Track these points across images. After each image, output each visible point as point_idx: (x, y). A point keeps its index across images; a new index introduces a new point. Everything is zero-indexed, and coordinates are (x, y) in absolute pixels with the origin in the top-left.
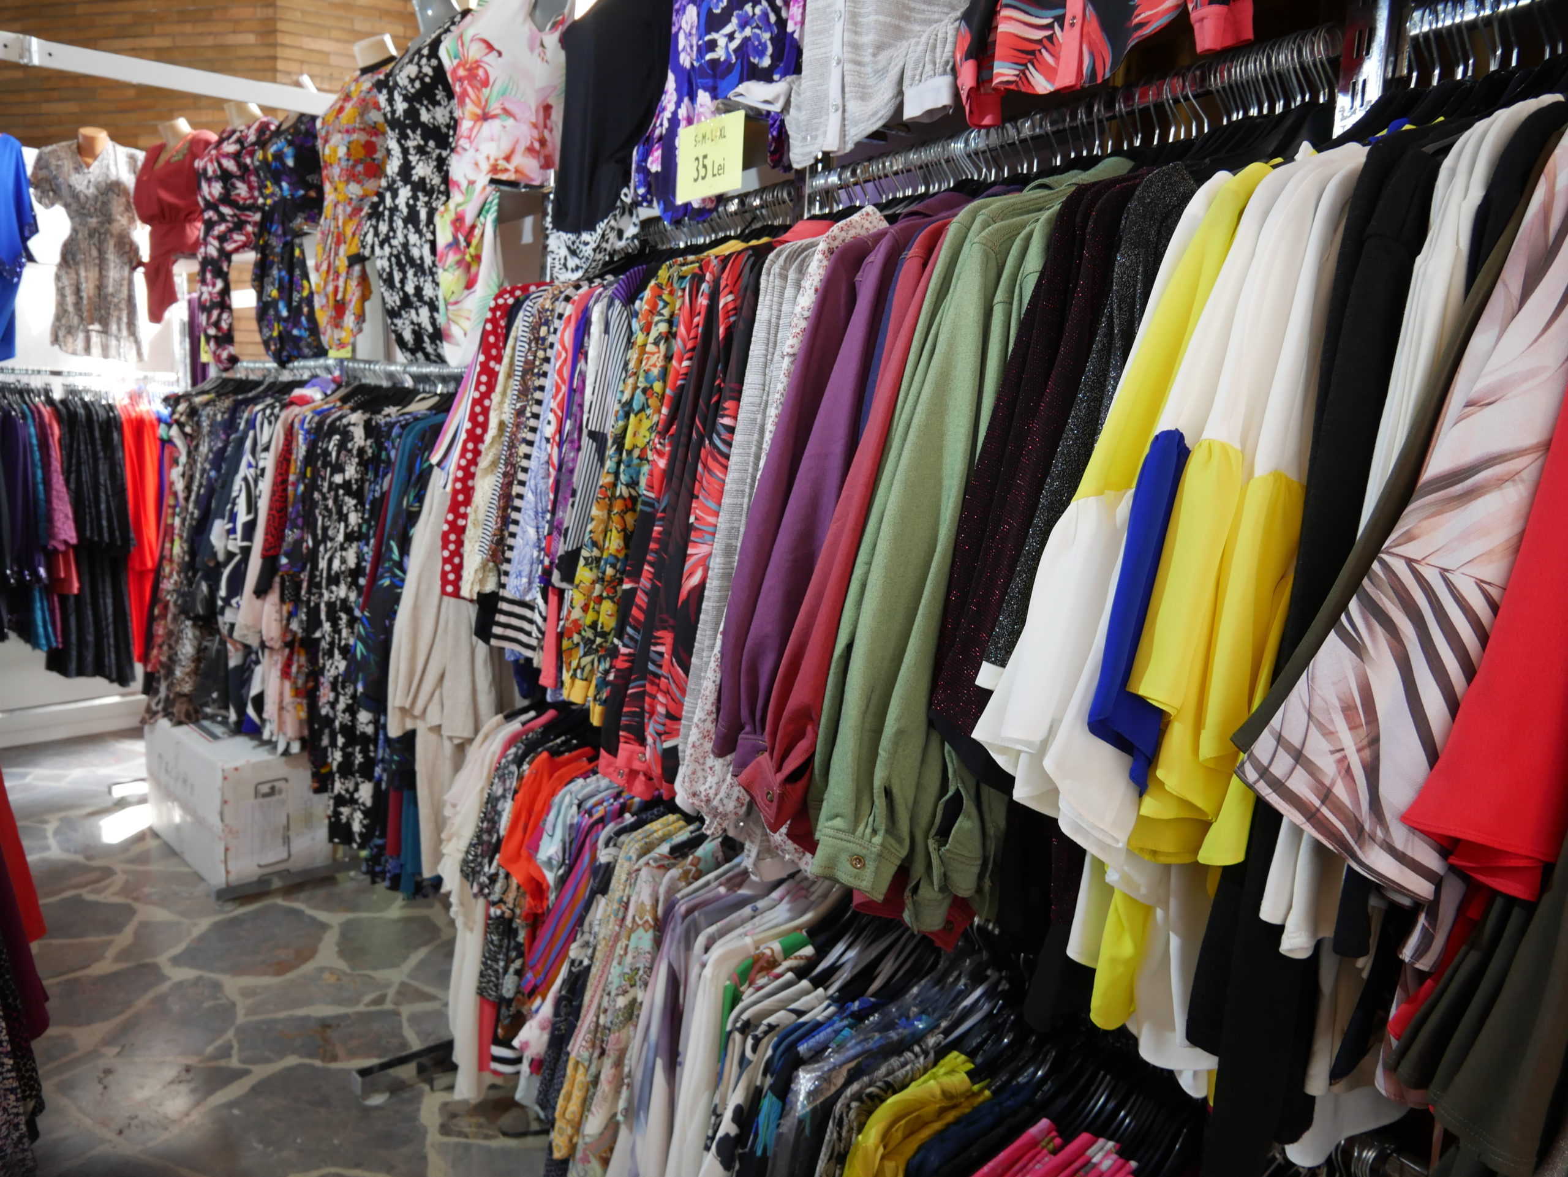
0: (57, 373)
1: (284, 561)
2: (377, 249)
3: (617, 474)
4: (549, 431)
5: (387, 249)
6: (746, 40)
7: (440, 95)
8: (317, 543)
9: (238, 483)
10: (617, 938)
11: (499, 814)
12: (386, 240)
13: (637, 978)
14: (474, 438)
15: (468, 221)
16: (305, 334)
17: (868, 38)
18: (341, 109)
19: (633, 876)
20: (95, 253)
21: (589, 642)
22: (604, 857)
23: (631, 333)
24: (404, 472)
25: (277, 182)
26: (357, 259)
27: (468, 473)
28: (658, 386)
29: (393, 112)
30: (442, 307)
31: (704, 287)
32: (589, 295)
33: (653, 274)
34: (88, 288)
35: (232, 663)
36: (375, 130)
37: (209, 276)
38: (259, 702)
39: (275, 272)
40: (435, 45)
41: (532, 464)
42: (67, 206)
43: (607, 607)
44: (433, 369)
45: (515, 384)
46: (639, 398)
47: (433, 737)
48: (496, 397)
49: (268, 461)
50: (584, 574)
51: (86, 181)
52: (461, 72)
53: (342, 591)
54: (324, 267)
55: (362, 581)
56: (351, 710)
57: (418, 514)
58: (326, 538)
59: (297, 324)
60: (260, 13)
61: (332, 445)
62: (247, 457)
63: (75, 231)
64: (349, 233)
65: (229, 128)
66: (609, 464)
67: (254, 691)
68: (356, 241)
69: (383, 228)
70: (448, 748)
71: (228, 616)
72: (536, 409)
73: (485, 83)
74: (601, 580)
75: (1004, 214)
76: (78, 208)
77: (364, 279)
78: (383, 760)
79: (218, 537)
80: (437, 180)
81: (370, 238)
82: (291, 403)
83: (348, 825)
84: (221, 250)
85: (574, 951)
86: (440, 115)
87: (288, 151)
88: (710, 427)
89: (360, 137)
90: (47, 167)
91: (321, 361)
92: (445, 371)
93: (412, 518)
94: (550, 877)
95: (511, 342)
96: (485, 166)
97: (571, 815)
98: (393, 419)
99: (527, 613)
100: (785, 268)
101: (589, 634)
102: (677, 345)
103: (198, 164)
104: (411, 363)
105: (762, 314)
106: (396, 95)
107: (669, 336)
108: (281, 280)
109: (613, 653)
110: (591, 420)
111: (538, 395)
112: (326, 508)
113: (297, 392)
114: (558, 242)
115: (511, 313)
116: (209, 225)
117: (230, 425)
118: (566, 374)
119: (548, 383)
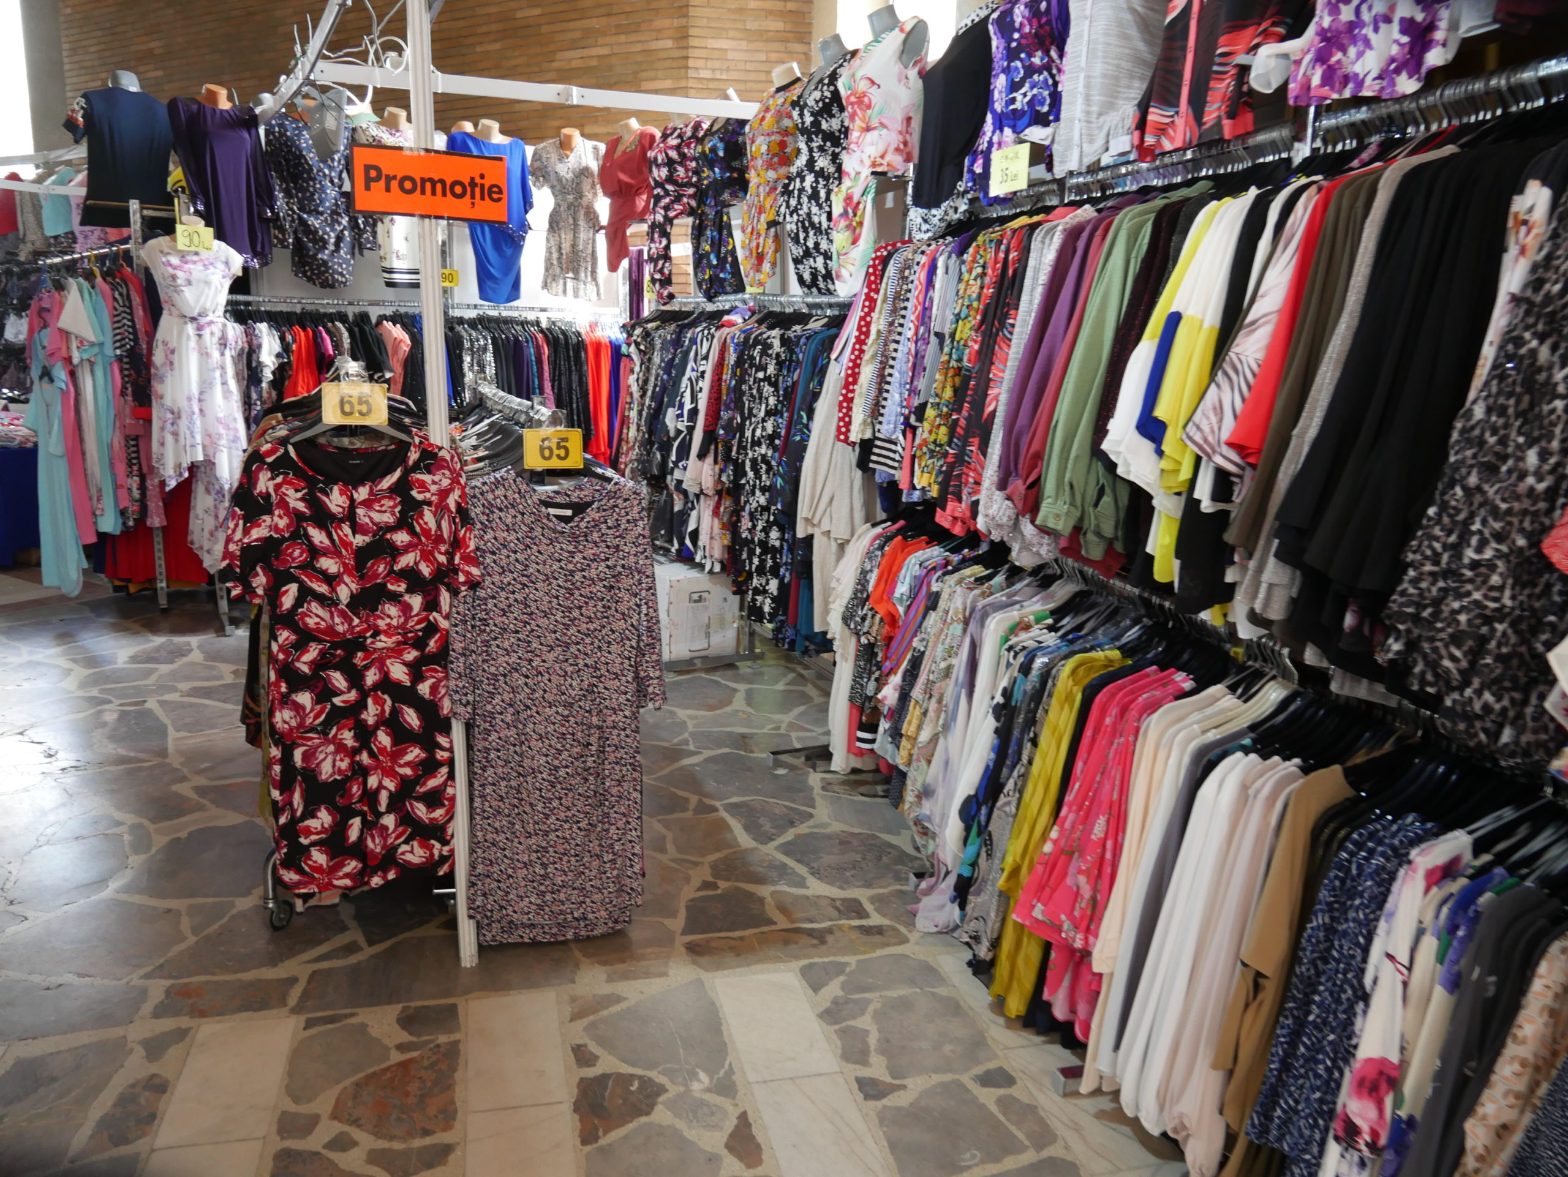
0: (543, 310)
1: (722, 432)
2: (788, 217)
3: (950, 355)
4: (910, 334)
5: (795, 216)
6: (1034, 96)
7: (835, 110)
8: (744, 419)
9: (685, 382)
10: (942, 630)
11: (868, 582)
12: (796, 210)
13: (951, 652)
14: (860, 342)
15: (855, 200)
16: (729, 277)
17: (1095, 109)
18: (763, 118)
19: (951, 596)
20: (571, 221)
21: (932, 451)
22: (935, 588)
23: (961, 274)
24: (810, 367)
25: (712, 169)
26: (772, 224)
27: (856, 365)
28: (975, 304)
29: (803, 123)
30: (835, 257)
31: (1003, 247)
32: (937, 250)
33: (974, 238)
34: (566, 247)
35: (676, 509)
36: (786, 132)
37: (656, 236)
38: (694, 536)
39: (708, 232)
40: (833, 77)
41: (898, 355)
42: (552, 187)
43: (943, 430)
44: (825, 299)
45: (888, 307)
46: (965, 311)
47: (825, 539)
48: (875, 315)
49: (708, 367)
50: (930, 413)
51: (565, 169)
52: (853, 99)
53: (763, 450)
54: (749, 229)
55: (777, 442)
56: (766, 530)
57: (819, 393)
58: (751, 414)
59: (723, 270)
60: (677, 22)
61: (756, 353)
62: (691, 364)
63: (557, 205)
64: (768, 206)
65: (670, 125)
66: (946, 350)
67: (691, 527)
68: (773, 211)
69: (793, 202)
70: (834, 545)
71: (677, 474)
72: (902, 321)
73: (869, 107)
74: (939, 415)
75: (1140, 214)
76: (560, 188)
77: (777, 239)
78: (786, 564)
79: (671, 420)
80: (832, 169)
81: (783, 209)
82: (723, 326)
83: (761, 608)
84: (666, 217)
85: (916, 643)
86: (834, 124)
87: (720, 145)
88: (1002, 325)
89: (776, 138)
90: (540, 159)
91: (740, 296)
92: (833, 300)
93: (816, 396)
94: (901, 610)
95: (885, 280)
96: (868, 163)
97: (916, 571)
98: (799, 333)
99: (893, 447)
100: (1044, 238)
101: (932, 447)
102: (987, 280)
103: (650, 154)
104: (807, 295)
105: (1032, 262)
106: (806, 112)
107: (983, 275)
108: (713, 238)
109: (946, 455)
110: (936, 326)
111: (903, 312)
112: (752, 395)
113: (726, 318)
114: (915, 215)
115: (885, 261)
116: (658, 198)
117: (677, 342)
118: (921, 299)
119: (909, 305)
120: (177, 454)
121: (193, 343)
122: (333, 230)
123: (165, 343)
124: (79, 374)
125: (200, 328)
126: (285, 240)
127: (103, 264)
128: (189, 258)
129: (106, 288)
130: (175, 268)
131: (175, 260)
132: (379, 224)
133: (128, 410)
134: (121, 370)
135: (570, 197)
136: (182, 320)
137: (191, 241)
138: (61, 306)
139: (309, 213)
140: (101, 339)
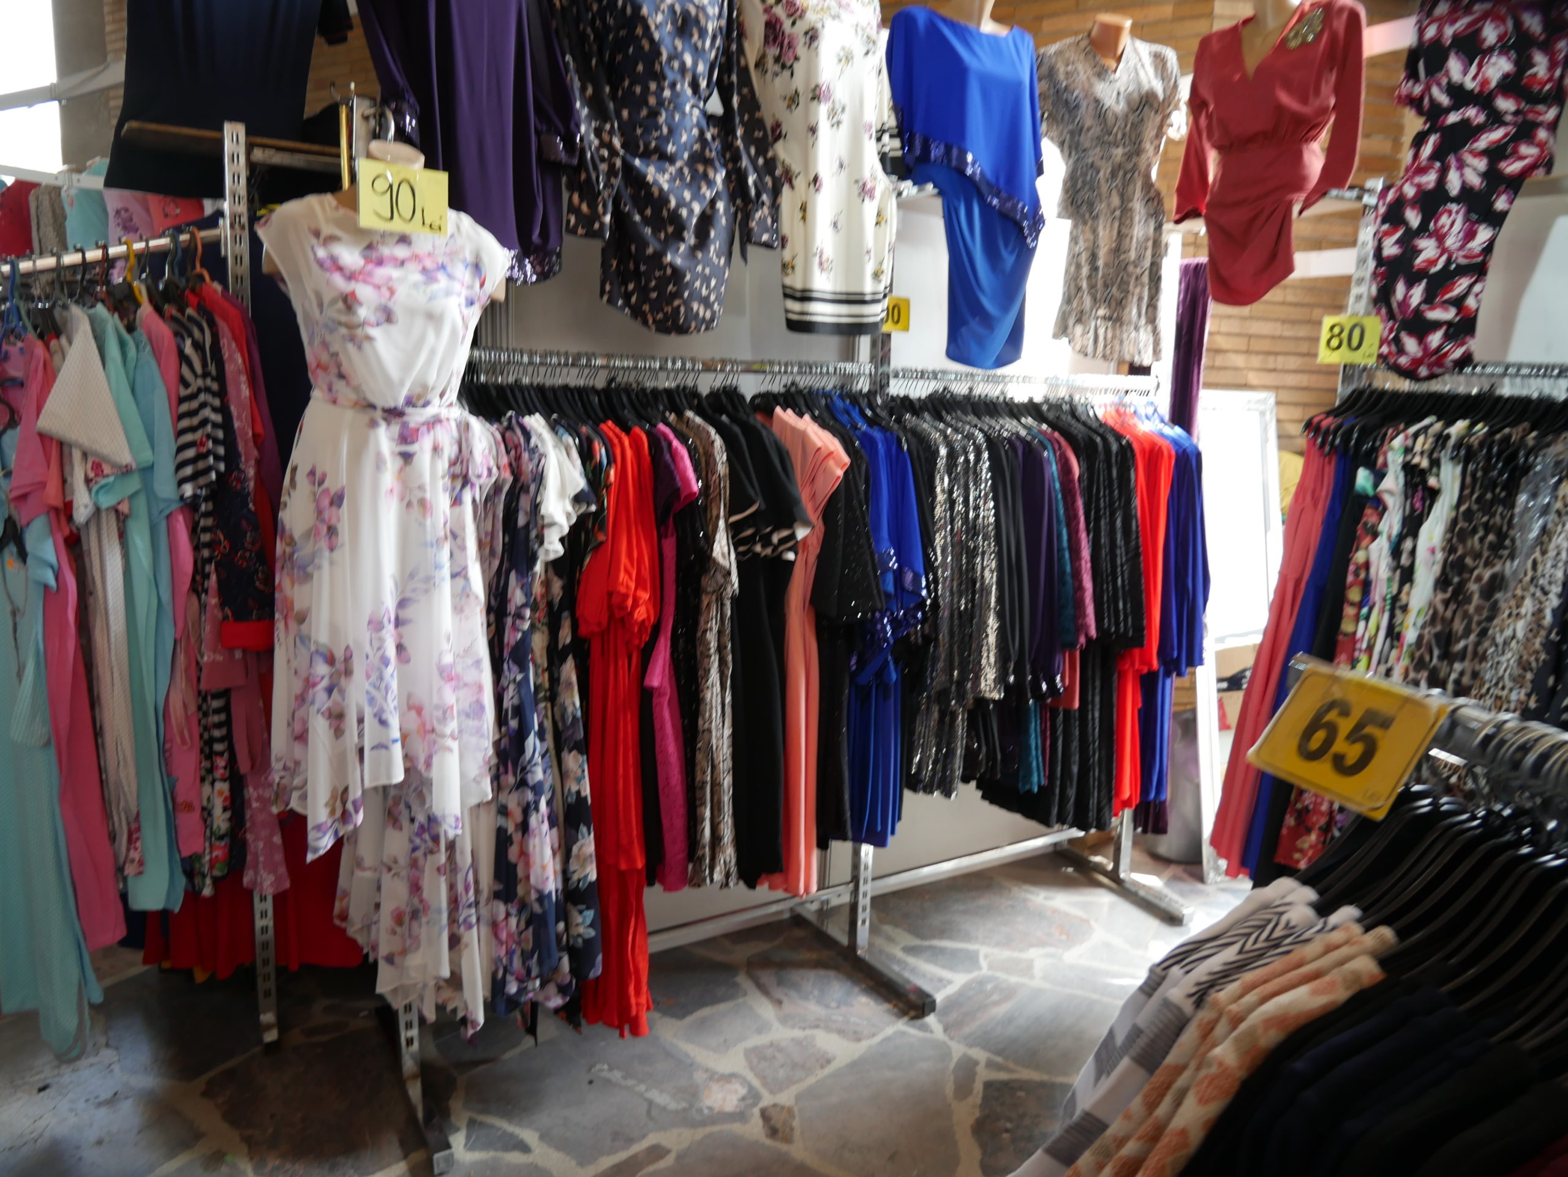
34: (1105, 254)
51: (1113, 93)
120: (339, 766)
121: (389, 478)
122: (697, 196)
123: (316, 478)
124: (91, 542)
125: (407, 437)
126: (596, 217)
127: (157, 274)
128: (385, 251)
129: (164, 330)
130: (351, 277)
131: (350, 256)
132: (786, 189)
133: (207, 630)
134: (194, 530)
135: (1118, 152)
136: (364, 418)
137: (394, 205)
138: (49, 376)
139: (646, 155)
140: (147, 456)
